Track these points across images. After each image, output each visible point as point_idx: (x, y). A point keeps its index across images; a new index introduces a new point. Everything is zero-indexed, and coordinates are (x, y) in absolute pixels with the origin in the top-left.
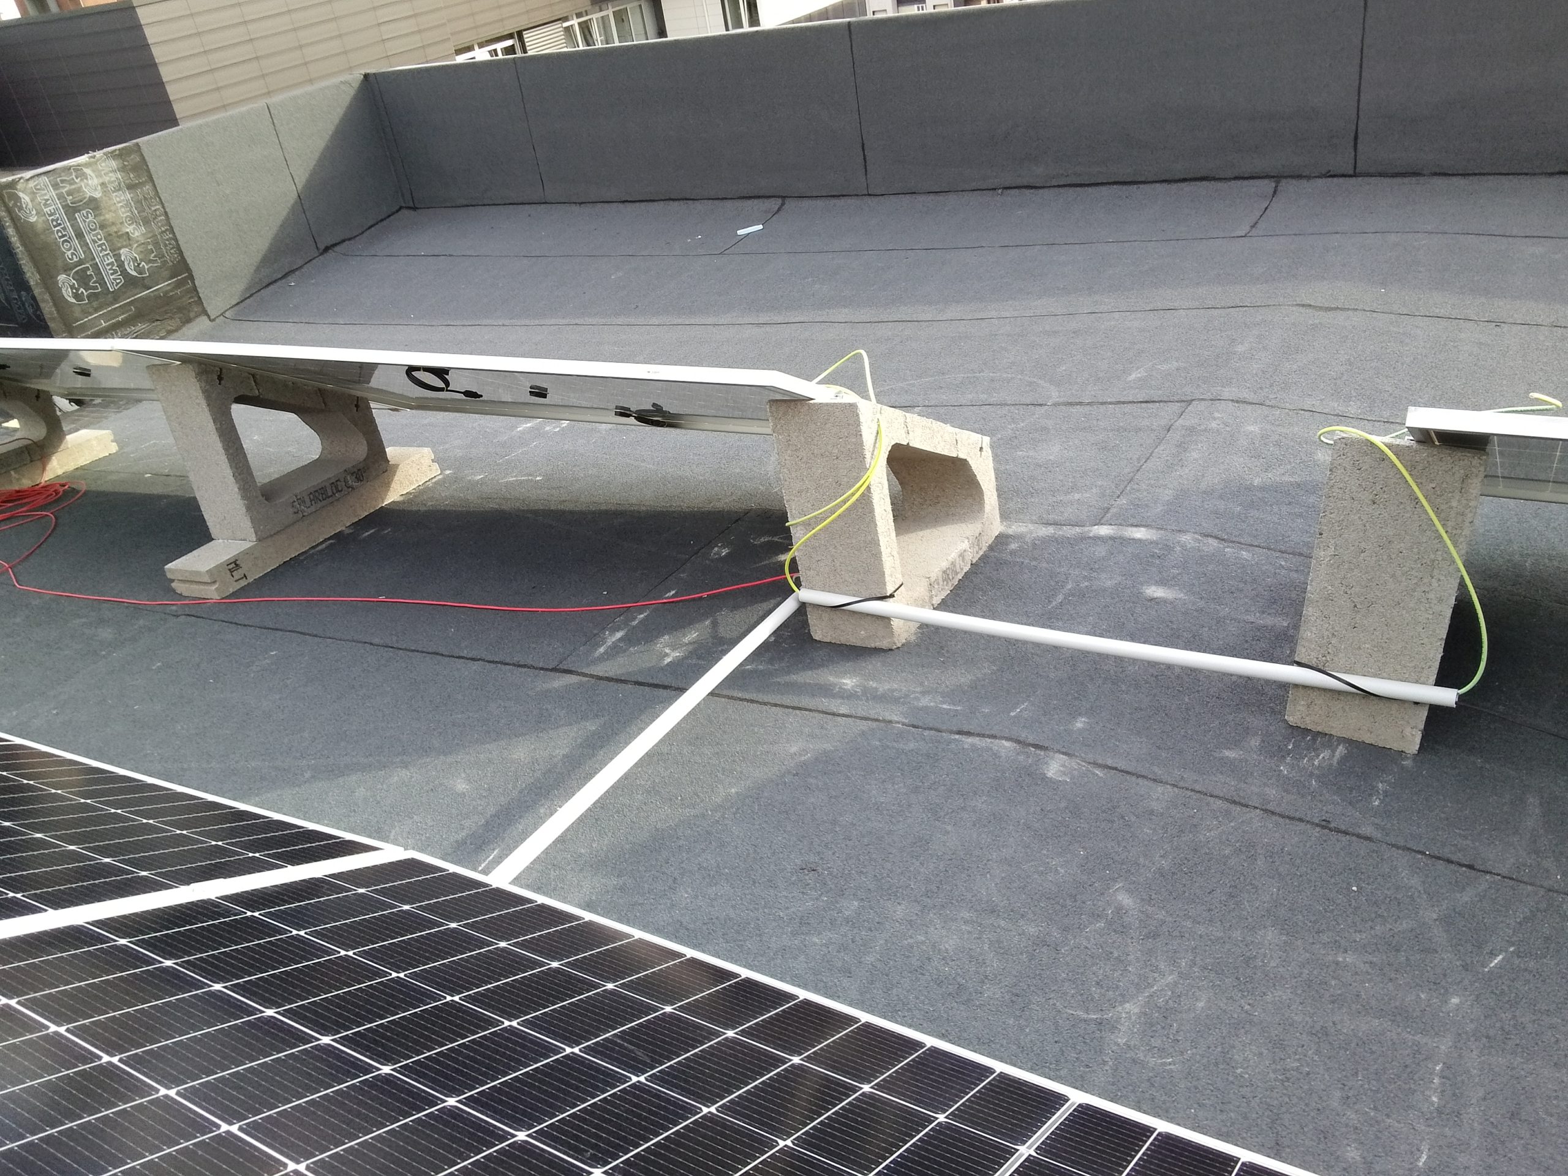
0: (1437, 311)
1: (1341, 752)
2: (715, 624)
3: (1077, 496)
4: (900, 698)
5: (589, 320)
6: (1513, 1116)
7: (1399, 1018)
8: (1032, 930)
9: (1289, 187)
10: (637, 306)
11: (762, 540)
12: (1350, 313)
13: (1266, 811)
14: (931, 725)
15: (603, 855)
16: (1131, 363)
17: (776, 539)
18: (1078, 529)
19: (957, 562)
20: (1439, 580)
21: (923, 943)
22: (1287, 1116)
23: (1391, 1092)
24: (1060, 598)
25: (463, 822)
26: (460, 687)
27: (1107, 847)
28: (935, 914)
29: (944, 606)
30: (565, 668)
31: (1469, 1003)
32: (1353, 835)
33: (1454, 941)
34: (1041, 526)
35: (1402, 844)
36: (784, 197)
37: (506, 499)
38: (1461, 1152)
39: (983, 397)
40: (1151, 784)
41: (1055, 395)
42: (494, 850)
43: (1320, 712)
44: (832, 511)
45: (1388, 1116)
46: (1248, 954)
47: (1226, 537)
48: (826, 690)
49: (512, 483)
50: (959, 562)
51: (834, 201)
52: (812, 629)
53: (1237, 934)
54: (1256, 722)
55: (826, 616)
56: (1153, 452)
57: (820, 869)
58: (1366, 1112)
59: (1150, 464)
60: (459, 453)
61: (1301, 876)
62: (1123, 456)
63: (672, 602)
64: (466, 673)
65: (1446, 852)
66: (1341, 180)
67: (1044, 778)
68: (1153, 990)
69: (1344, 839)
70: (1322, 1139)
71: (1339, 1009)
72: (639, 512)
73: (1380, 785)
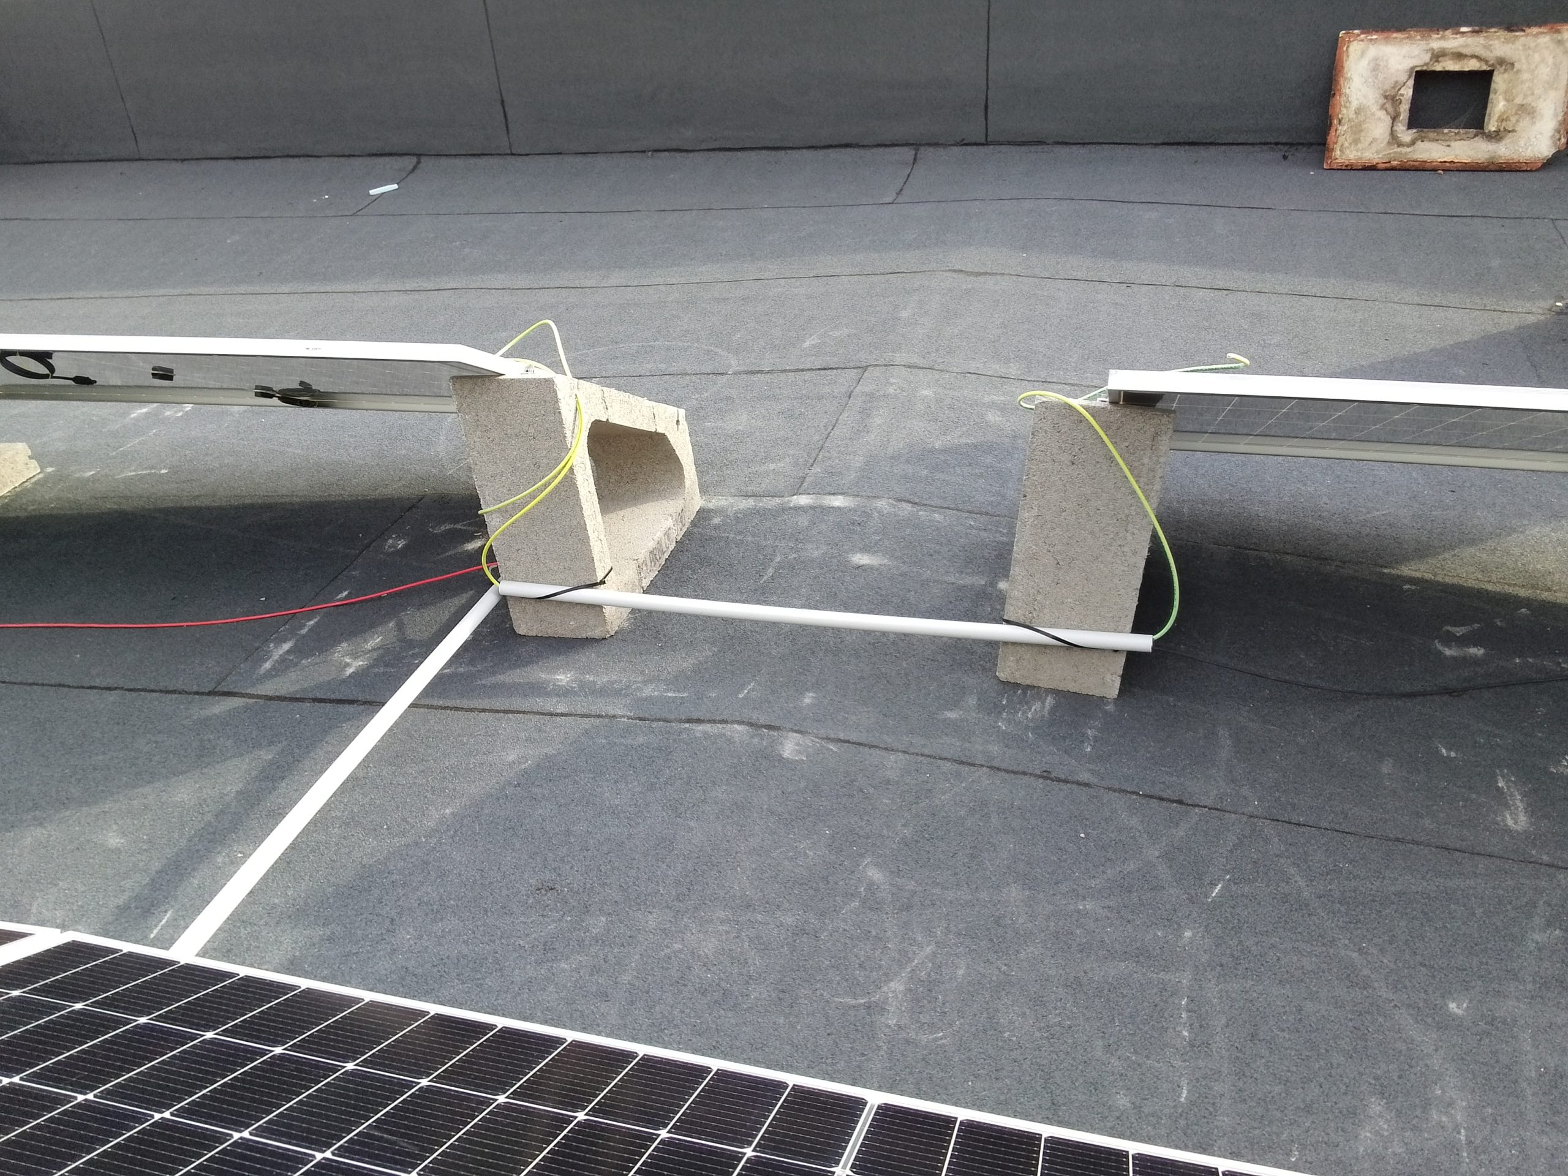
0: (1075, 274)
1: (1050, 703)
2: (400, 626)
3: (772, 466)
4: (622, 689)
5: (204, 289)
6: (1253, 1036)
7: (1142, 959)
8: (789, 920)
9: (927, 153)
10: (261, 273)
11: (443, 528)
12: (999, 277)
13: (991, 768)
14: (658, 716)
15: (302, 903)
16: (804, 330)
17: (458, 526)
18: (777, 500)
19: (663, 540)
20: (1133, 534)
21: (680, 951)
22: (1057, 1074)
23: (1146, 1033)
24: (770, 571)
25: (122, 883)
26: (97, 722)
27: (850, 823)
28: (689, 918)
29: (652, 589)
30: (225, 690)
31: (1200, 935)
32: (1073, 783)
33: (1178, 876)
34: (741, 498)
35: (1117, 786)
36: (419, 155)
37: (126, 498)
38: (1216, 1081)
39: (663, 366)
40: (884, 753)
41: (734, 364)
42: (166, 912)
43: (1028, 666)
44: (533, 496)
45: (1148, 1057)
46: (997, 914)
47: (917, 501)
48: (539, 689)
49: (131, 478)
50: (664, 541)
51: (473, 161)
52: (515, 624)
53: (984, 895)
54: (970, 680)
55: (530, 609)
56: (838, 419)
57: (558, 887)
58: (1128, 1057)
59: (837, 432)
60: (62, 446)
61: (1033, 829)
62: (809, 424)
63: (346, 604)
64: (102, 706)
65: (1157, 790)
66: (974, 148)
67: (781, 759)
68: (914, 964)
69: (1065, 787)
70: (1093, 1091)
71: (1088, 956)
72: (291, 504)
73: (1089, 732)
